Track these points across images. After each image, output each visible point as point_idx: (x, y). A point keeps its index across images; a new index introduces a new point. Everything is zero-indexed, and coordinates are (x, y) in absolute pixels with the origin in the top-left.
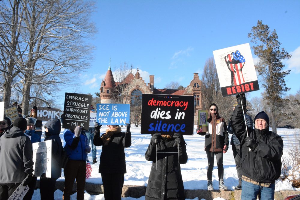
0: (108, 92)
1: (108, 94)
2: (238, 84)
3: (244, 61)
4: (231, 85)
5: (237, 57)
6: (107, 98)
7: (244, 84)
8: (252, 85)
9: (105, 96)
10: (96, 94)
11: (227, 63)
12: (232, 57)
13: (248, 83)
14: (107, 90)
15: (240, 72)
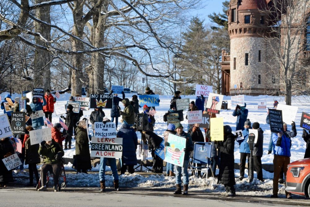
0: (247, 20)
1: (247, 25)
2: (213, 109)
3: (219, 101)
4: (210, 108)
5: (217, 98)
6: (246, 34)
7: (215, 110)
8: (217, 111)
9: (240, 30)
10: (213, 18)
11: (213, 99)
12: (215, 98)
13: (216, 110)
14: (245, 16)
15: (215, 105)
